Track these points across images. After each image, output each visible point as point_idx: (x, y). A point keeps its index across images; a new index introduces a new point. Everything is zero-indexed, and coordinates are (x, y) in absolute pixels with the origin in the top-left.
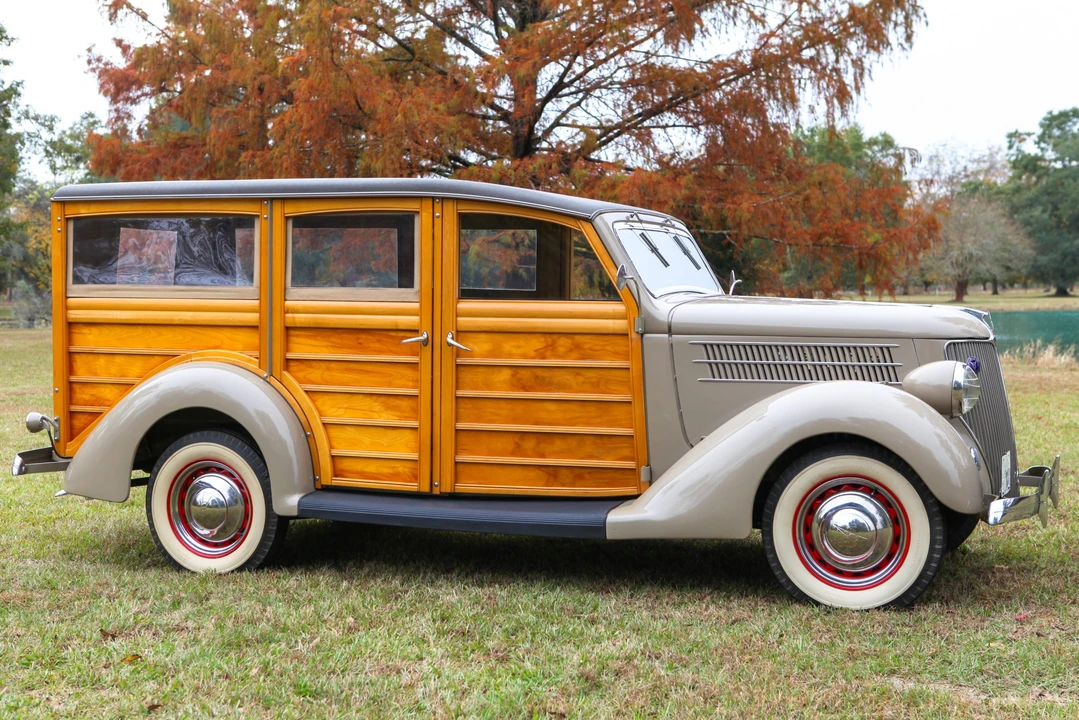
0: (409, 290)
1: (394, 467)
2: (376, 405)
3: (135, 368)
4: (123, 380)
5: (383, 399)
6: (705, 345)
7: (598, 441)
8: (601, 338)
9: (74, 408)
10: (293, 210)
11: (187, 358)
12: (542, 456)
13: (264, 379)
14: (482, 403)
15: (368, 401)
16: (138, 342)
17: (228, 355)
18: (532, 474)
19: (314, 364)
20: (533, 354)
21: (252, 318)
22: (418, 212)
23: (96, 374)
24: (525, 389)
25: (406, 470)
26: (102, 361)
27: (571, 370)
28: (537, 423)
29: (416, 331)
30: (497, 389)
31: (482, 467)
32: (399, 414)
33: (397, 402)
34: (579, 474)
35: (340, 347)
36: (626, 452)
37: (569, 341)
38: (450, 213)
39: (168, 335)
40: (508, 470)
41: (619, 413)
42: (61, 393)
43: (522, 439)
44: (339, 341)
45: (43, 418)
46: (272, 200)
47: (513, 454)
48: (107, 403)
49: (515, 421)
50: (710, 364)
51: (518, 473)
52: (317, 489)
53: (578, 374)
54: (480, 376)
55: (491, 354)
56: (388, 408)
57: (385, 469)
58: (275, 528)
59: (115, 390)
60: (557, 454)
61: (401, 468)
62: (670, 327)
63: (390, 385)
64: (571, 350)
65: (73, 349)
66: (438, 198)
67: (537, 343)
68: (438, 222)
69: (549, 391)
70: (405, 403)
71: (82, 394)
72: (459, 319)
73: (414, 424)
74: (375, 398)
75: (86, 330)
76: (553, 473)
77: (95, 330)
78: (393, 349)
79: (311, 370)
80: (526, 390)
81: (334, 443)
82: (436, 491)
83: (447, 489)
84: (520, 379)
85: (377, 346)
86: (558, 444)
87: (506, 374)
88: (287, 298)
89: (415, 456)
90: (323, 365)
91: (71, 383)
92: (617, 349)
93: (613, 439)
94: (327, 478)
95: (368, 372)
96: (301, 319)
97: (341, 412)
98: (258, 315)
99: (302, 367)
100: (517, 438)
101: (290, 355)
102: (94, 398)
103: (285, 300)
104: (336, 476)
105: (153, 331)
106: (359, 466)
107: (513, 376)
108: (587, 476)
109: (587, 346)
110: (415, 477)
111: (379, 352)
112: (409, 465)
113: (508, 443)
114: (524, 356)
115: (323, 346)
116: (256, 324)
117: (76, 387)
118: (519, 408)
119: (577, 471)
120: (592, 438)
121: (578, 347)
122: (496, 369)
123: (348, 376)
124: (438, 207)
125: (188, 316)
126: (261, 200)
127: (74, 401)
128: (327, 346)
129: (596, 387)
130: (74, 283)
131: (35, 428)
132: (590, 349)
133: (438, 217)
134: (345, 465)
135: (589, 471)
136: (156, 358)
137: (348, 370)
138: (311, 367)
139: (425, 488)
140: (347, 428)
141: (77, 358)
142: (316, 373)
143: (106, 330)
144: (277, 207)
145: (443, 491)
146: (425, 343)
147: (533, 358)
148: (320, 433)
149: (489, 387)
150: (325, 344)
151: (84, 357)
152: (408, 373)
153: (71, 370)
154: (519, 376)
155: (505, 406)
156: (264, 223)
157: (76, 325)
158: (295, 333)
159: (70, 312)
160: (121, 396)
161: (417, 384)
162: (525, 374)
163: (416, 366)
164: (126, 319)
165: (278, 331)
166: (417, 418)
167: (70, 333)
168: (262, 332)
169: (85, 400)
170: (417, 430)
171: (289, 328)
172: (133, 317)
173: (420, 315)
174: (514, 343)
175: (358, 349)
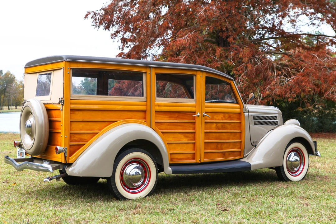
1: (187, 156)
2: (182, 136)
3: (96, 127)
4: (91, 132)
5: (184, 134)
6: (253, 116)
8: (235, 114)
9: (72, 143)
10: (157, 71)
12: (222, 149)
15: (180, 135)
16: (99, 117)
17: (136, 121)
18: (220, 154)
19: (163, 123)
20: (221, 119)
23: (81, 130)
24: (219, 129)
25: (191, 156)
27: (228, 124)
28: (221, 139)
29: (195, 112)
30: (213, 130)
31: (209, 153)
32: (188, 139)
33: (188, 135)
35: (171, 117)
36: (239, 146)
37: (228, 115)
38: (204, 76)
39: (111, 114)
41: (238, 135)
42: (67, 137)
43: (218, 145)
45: (63, 148)
46: (150, 67)
47: (216, 149)
48: (86, 141)
49: (217, 139)
50: (254, 121)
51: (217, 155)
53: (230, 124)
54: (209, 126)
55: (212, 119)
56: (186, 137)
57: (184, 157)
59: (89, 136)
60: (225, 148)
61: (189, 156)
62: (248, 111)
63: (186, 129)
64: (228, 118)
65: (71, 120)
67: (221, 116)
69: (224, 130)
70: (190, 135)
71: (74, 138)
72: (205, 108)
74: (181, 134)
75: (77, 113)
76: (224, 154)
77: (81, 113)
78: (187, 118)
79: (162, 125)
81: (169, 149)
82: (200, 162)
83: (202, 161)
85: (182, 117)
86: (225, 145)
87: (215, 125)
89: (193, 152)
90: (165, 123)
91: (70, 133)
92: (238, 117)
93: (237, 143)
95: (180, 125)
97: (171, 139)
98: (145, 107)
99: (159, 125)
101: (156, 120)
102: (79, 139)
103: (155, 102)
104: (171, 160)
105: (105, 113)
106: (176, 156)
107: (216, 125)
108: (231, 154)
109: (232, 116)
110: (193, 159)
111: (183, 119)
112: (191, 155)
114: (219, 120)
115: (166, 117)
116: (145, 110)
117: (72, 135)
118: (218, 135)
119: (229, 153)
120: (232, 143)
122: (212, 124)
123: (173, 127)
124: (201, 74)
125: (120, 107)
126: (146, 67)
127: (71, 141)
129: (234, 128)
132: (232, 117)
134: (174, 156)
136: (107, 123)
137: (174, 125)
138: (162, 124)
140: (173, 144)
141: (72, 124)
142: (163, 126)
143: (85, 113)
144: (153, 70)
145: (202, 162)
147: (221, 120)
149: (211, 129)
150: (167, 116)
151: (75, 123)
152: (191, 125)
153: (70, 129)
154: (217, 125)
155: (214, 135)
156: (148, 75)
157: (72, 110)
158: (157, 113)
159: (72, 105)
160: (92, 137)
161: (194, 129)
162: (219, 125)
163: (194, 123)
164: (96, 108)
165: (153, 112)
166: (195, 140)
167: (70, 113)
168: (148, 113)
169: (75, 140)
170: (194, 143)
171: (156, 111)
172: (99, 107)
173: (196, 107)
174: (216, 116)
175: (177, 118)
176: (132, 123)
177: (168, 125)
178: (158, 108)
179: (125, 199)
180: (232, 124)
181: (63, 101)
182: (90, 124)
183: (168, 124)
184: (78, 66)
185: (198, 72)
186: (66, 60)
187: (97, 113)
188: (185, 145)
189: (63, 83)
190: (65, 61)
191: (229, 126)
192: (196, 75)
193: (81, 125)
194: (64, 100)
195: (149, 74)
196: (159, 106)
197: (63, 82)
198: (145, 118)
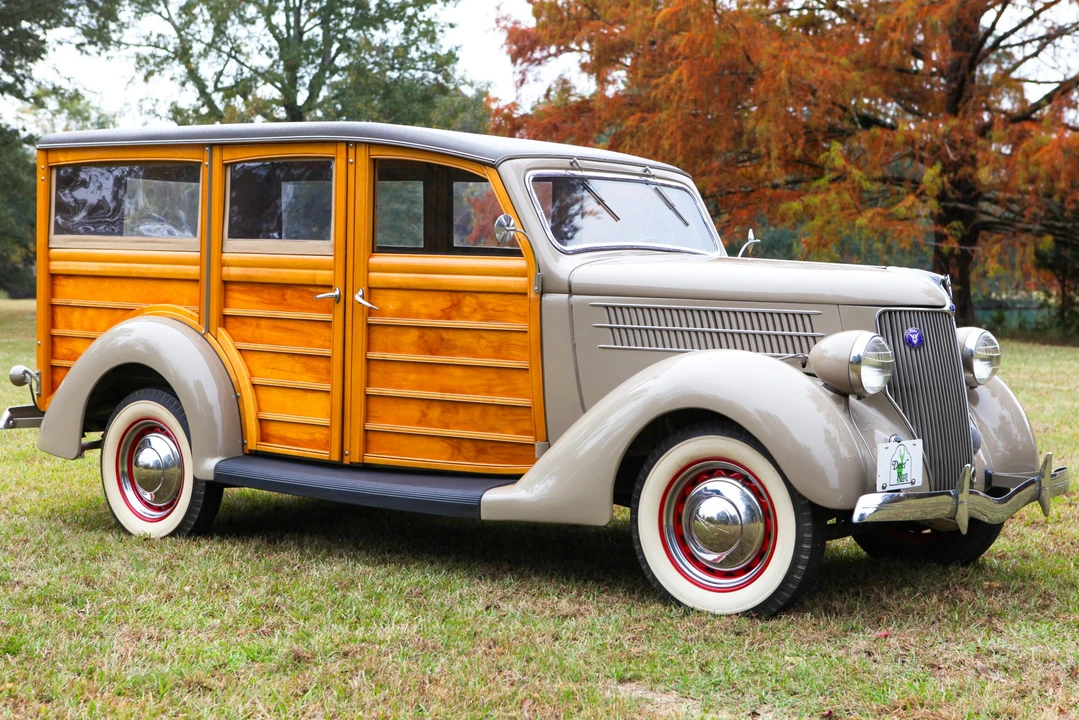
0: (326, 242)
1: (311, 433)
2: (296, 365)
4: (86, 334)
5: (303, 359)
6: (607, 307)
7: (500, 413)
8: (504, 297)
9: (56, 363)
10: (230, 156)
11: (141, 312)
12: (447, 426)
13: (202, 336)
14: (391, 366)
15: (291, 362)
17: (175, 310)
18: (438, 445)
19: (247, 321)
20: (440, 314)
21: (193, 271)
22: (333, 158)
23: (71, 328)
24: (432, 352)
25: (322, 437)
26: (77, 314)
27: (476, 332)
28: (442, 390)
29: (330, 287)
30: (404, 352)
31: (390, 436)
32: (316, 376)
33: (315, 363)
34: (482, 448)
35: (271, 303)
36: (527, 425)
37: (474, 300)
38: (362, 158)
40: (415, 440)
41: (519, 380)
42: (42, 346)
43: (428, 408)
44: (267, 297)
45: (26, 372)
47: (419, 423)
49: (421, 387)
50: (612, 328)
51: (424, 444)
52: (246, 454)
53: (480, 337)
54: (390, 337)
55: (401, 314)
56: (309, 370)
57: (302, 434)
58: (203, 493)
60: (461, 425)
61: (317, 434)
62: (570, 286)
63: (310, 344)
64: (475, 311)
65: (56, 301)
66: (352, 142)
67: (442, 302)
68: (351, 168)
70: (322, 364)
71: (62, 348)
72: (371, 274)
73: (326, 387)
74: (296, 358)
75: (65, 283)
76: (456, 443)
77: (72, 282)
78: (314, 306)
79: (244, 327)
80: (432, 354)
81: (262, 406)
82: (346, 461)
84: (426, 342)
85: (299, 302)
86: (463, 415)
87: (414, 335)
88: (224, 250)
89: (326, 421)
90: (254, 322)
91: (53, 336)
92: (520, 310)
93: (514, 411)
94: (253, 443)
95: (291, 330)
96: (233, 272)
97: (268, 372)
98: (198, 268)
99: (237, 324)
100: (423, 406)
101: (228, 311)
102: (70, 353)
103: (222, 252)
104: (262, 440)
105: (117, 285)
106: (282, 431)
107: (421, 337)
108: (490, 451)
109: (490, 306)
110: (327, 445)
111: (302, 309)
112: (322, 431)
113: (414, 411)
114: (431, 317)
115: (254, 302)
116: (198, 278)
117: (57, 340)
119: (481, 445)
120: (494, 408)
121: (482, 306)
122: (405, 330)
123: (274, 334)
124: (351, 152)
125: (144, 269)
126: (203, 146)
127: (55, 356)
128: (258, 302)
129: (498, 352)
130: (55, 233)
131: (19, 381)
132: (493, 310)
133: (352, 163)
134: (273, 429)
135: (490, 445)
137: (275, 328)
138: (244, 324)
139: (336, 458)
140: (274, 390)
141: (58, 311)
142: (247, 331)
144: (216, 152)
145: (352, 461)
146: (337, 299)
147: (439, 318)
148: (248, 395)
149: (398, 350)
150: (256, 299)
151: (63, 309)
153: (53, 324)
154: (426, 338)
156: (204, 171)
157: (54, 276)
158: (228, 287)
159: (52, 263)
161: (331, 344)
162: (431, 336)
163: (329, 325)
165: (216, 285)
167: (52, 284)
168: (202, 286)
169: (63, 354)
171: (224, 282)
173: (331, 270)
174: (422, 302)
175: (286, 306)
182: (89, 313)
191: (475, 343)
195: (208, 166)
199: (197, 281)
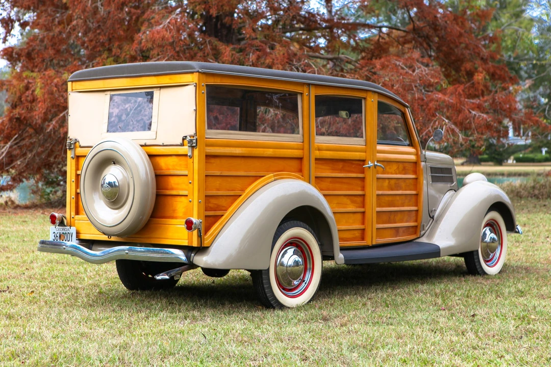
0: (361, 139)
1: (354, 234)
3: (238, 184)
4: (232, 193)
5: (350, 197)
8: (410, 164)
9: (207, 214)
10: (318, 91)
11: (271, 177)
12: (395, 223)
15: (345, 200)
17: (290, 175)
18: (391, 232)
19: (324, 180)
20: (394, 172)
21: (300, 153)
23: (218, 190)
24: (392, 190)
25: (359, 234)
27: (403, 180)
29: (364, 161)
30: (385, 190)
32: (356, 205)
33: (355, 199)
35: (334, 170)
36: (415, 218)
37: (402, 165)
39: (257, 163)
42: (202, 204)
43: (390, 215)
46: (309, 85)
47: (388, 222)
48: (224, 208)
49: (389, 206)
56: (353, 202)
59: (229, 200)
60: (402, 221)
61: (357, 234)
62: (426, 159)
63: (352, 190)
64: (403, 170)
65: (208, 173)
67: (395, 167)
69: (398, 190)
70: (358, 199)
71: (210, 203)
73: (363, 210)
74: (347, 197)
75: (213, 161)
76: (397, 231)
77: (217, 161)
78: (353, 170)
83: (374, 243)
84: (390, 185)
85: (348, 168)
86: (399, 216)
87: (387, 181)
88: (315, 142)
89: (362, 227)
90: (327, 179)
92: (414, 169)
93: (413, 212)
95: (345, 183)
97: (335, 205)
98: (302, 151)
99: (318, 181)
101: (317, 174)
102: (216, 206)
105: (250, 161)
107: (389, 183)
108: (405, 231)
110: (363, 239)
111: (349, 172)
112: (360, 232)
113: (387, 217)
114: (392, 174)
116: (302, 157)
118: (390, 198)
119: (403, 229)
120: (407, 212)
121: (405, 168)
123: (337, 185)
125: (269, 152)
127: (207, 209)
130: (208, 129)
132: (407, 169)
136: (251, 178)
137: (337, 183)
138: (322, 181)
142: (325, 184)
143: (224, 161)
144: (312, 89)
147: (394, 174)
150: (329, 168)
152: (359, 182)
153: (206, 188)
155: (387, 198)
156: (306, 98)
157: (209, 157)
158: (317, 162)
159: (207, 148)
160: (232, 203)
161: (363, 189)
162: (393, 182)
163: (363, 179)
164: (239, 153)
165: (313, 161)
166: (363, 207)
167: (206, 162)
168: (305, 161)
169: (211, 208)
170: (364, 213)
171: (316, 159)
172: (243, 152)
173: (366, 152)
174: (389, 167)
175: (341, 171)
176: (286, 178)
177: (331, 182)
178: (318, 154)
179: (282, 307)
180: (407, 181)
181: (194, 141)
182: (229, 179)
183: (329, 180)
184: (216, 81)
185: (370, 94)
186: (200, 70)
187: (238, 161)
188: (351, 215)
189: (196, 110)
190: (198, 72)
191: (403, 184)
192: (365, 98)
193: (218, 182)
194: (197, 139)
195: (307, 95)
196: (319, 150)
197: (195, 108)
198: (300, 171)
199: (300, 159)
